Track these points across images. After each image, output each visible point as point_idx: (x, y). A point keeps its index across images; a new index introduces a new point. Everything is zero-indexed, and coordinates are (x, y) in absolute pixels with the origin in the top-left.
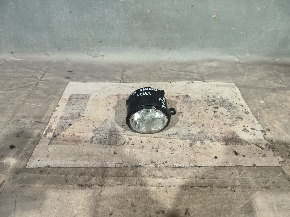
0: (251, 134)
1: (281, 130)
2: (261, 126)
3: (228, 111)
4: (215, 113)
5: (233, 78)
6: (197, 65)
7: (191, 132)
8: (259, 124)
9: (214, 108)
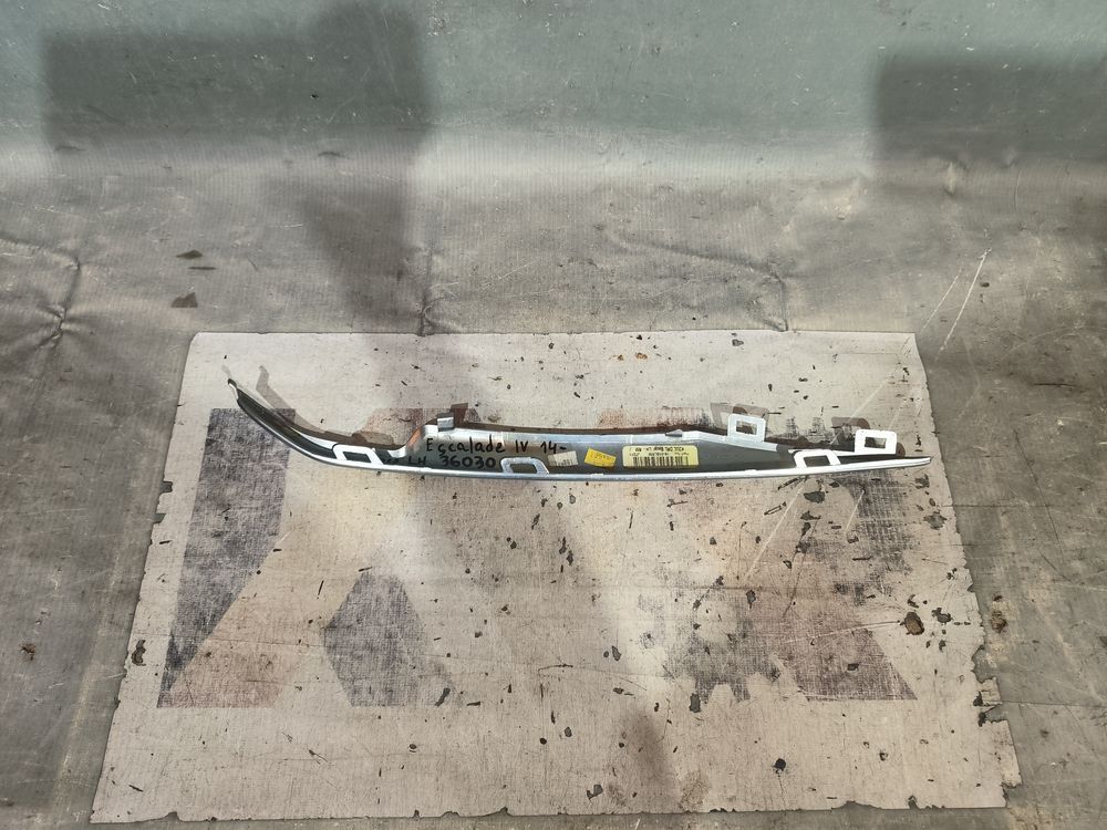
0: (928, 644)
1: (1047, 619)
2: (975, 603)
3: (860, 516)
4: (807, 526)
5: (916, 304)
6: (767, 210)
7: (702, 634)
8: (970, 589)
9: (808, 496)
